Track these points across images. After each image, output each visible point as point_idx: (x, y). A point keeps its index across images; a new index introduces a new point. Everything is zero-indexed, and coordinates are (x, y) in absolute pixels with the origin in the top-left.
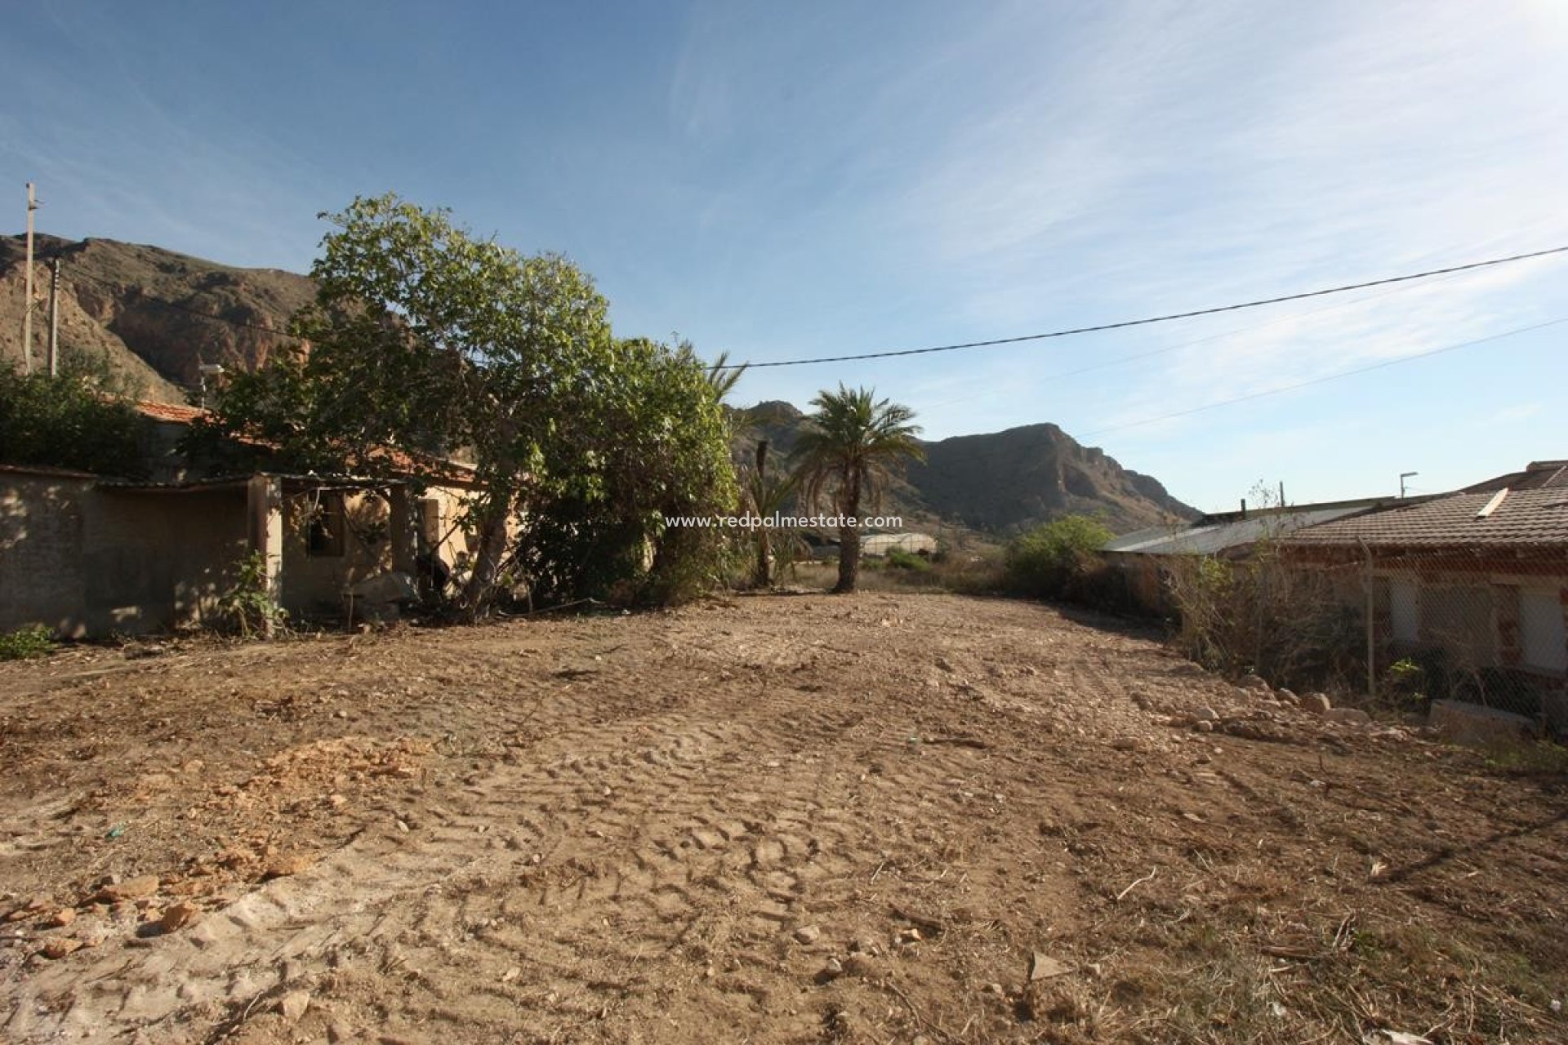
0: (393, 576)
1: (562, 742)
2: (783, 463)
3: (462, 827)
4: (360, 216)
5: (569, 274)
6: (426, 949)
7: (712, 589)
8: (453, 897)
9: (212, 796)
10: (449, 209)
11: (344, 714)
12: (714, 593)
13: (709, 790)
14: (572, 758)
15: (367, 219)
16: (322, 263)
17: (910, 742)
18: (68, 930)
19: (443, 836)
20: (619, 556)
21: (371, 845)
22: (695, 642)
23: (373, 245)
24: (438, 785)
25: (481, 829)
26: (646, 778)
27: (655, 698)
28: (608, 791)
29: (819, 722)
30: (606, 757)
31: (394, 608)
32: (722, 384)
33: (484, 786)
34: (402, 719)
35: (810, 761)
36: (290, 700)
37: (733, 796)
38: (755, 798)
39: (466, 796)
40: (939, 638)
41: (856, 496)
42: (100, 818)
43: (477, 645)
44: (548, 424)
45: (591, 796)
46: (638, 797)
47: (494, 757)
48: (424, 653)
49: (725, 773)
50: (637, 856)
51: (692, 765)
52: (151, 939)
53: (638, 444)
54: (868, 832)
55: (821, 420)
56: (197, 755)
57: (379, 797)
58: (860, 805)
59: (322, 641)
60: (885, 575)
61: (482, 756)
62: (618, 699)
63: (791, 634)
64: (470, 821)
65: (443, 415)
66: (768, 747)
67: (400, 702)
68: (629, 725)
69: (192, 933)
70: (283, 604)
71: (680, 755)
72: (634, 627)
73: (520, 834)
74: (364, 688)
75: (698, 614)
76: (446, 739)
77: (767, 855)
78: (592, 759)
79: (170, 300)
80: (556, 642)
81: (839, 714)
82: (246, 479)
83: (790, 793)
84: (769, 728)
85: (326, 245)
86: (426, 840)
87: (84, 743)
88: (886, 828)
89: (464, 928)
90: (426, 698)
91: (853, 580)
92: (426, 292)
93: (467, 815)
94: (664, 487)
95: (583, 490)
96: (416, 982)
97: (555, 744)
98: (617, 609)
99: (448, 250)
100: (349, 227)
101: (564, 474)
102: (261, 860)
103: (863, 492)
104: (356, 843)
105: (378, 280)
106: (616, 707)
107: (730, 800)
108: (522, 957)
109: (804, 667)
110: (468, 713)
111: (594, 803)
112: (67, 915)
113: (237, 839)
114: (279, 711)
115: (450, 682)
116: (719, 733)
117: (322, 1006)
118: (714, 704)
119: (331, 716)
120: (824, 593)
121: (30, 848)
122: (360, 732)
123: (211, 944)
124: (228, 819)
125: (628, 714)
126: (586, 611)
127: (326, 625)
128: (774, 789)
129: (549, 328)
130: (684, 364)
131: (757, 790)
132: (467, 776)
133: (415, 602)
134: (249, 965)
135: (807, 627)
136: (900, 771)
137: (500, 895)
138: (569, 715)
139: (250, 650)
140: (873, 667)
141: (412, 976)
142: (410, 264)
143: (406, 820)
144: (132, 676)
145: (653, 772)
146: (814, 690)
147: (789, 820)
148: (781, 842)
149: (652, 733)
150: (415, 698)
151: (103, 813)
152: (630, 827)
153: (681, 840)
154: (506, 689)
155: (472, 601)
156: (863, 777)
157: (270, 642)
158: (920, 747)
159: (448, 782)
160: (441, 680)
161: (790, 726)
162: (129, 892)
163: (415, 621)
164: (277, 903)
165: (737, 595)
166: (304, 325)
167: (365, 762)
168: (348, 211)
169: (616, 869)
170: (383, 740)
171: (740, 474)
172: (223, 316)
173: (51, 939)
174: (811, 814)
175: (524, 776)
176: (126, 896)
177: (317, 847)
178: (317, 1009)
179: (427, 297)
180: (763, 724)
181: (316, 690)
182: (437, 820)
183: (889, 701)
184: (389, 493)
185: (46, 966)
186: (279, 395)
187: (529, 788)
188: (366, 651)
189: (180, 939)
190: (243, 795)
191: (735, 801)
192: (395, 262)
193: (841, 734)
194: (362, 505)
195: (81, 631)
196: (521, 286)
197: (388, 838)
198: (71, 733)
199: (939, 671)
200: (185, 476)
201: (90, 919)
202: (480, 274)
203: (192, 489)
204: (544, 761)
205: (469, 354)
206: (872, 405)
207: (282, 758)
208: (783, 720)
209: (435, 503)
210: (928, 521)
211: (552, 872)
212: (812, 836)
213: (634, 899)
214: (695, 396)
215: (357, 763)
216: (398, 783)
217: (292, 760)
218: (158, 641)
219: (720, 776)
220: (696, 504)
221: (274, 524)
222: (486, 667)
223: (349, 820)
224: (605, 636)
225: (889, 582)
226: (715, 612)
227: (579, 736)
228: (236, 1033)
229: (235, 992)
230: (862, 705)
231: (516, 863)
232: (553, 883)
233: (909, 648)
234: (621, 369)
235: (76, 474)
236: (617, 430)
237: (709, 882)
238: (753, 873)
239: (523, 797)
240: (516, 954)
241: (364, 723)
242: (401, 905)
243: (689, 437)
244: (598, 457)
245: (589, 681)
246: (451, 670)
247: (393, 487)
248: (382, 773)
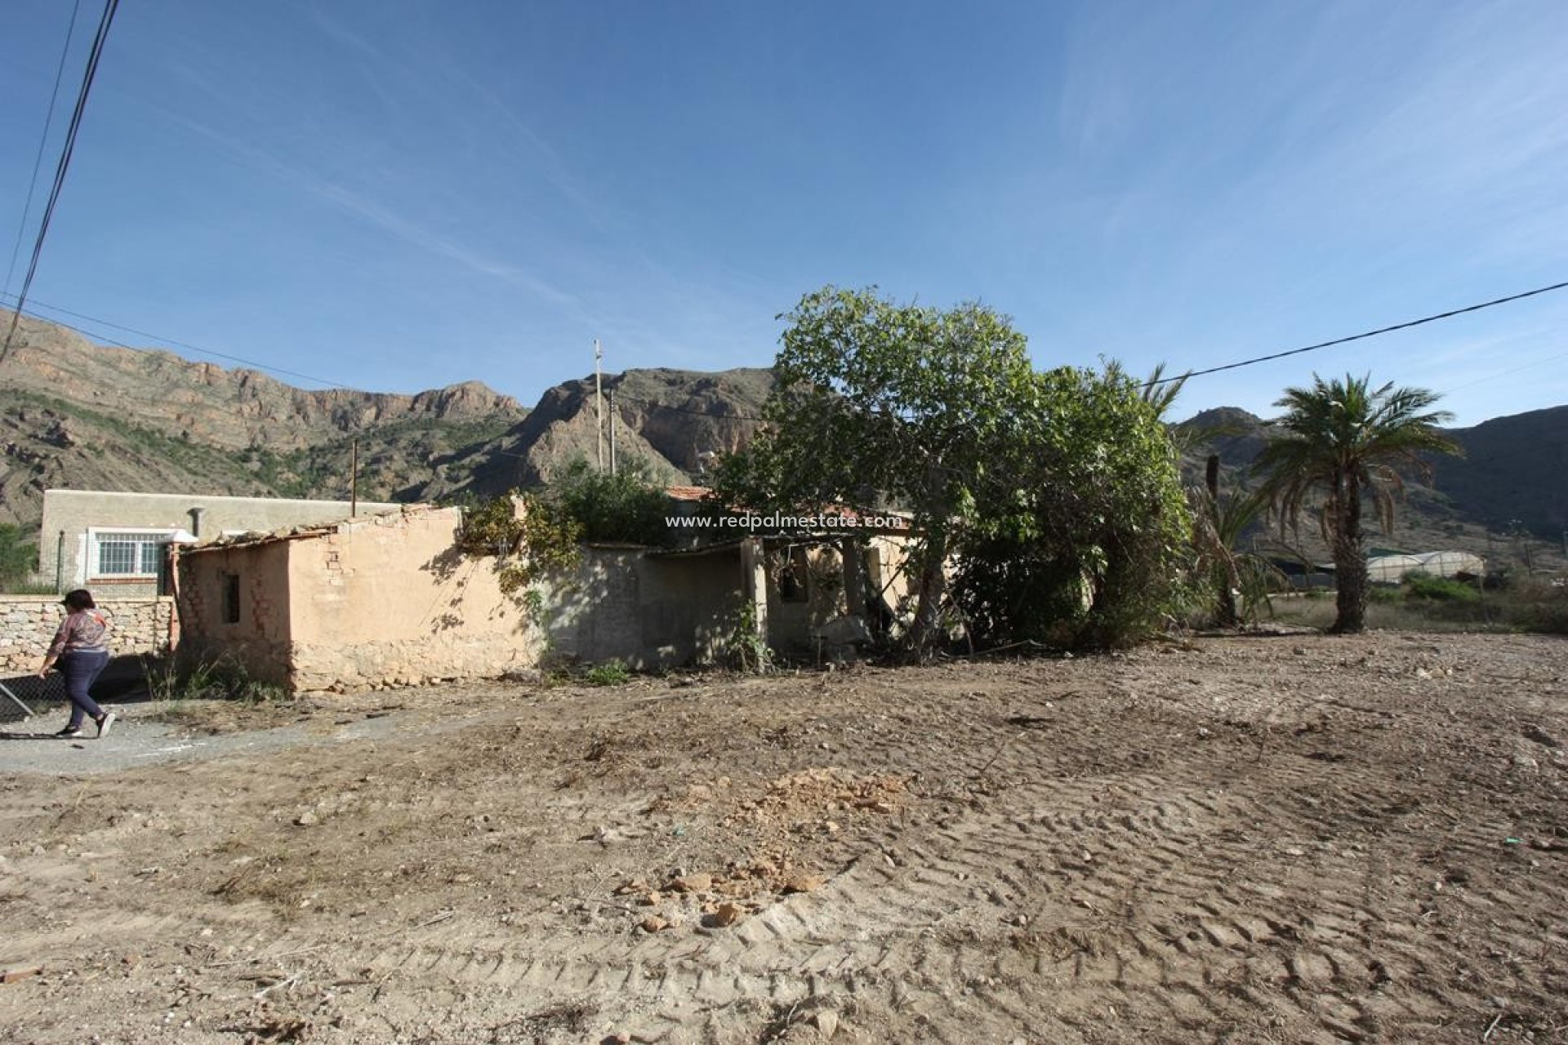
0: (849, 619)
1: (1026, 794)
2: (1235, 478)
3: (944, 871)
4: (807, 310)
5: (985, 317)
6: (929, 994)
7: (1167, 629)
8: (947, 944)
9: (739, 809)
10: (875, 286)
11: (826, 745)
12: (1170, 634)
13: (1211, 872)
14: (1040, 814)
15: (812, 311)
16: (782, 356)
17: (1507, 845)
18: (656, 909)
19: (927, 878)
20: (1055, 595)
21: (866, 875)
22: (1157, 691)
23: (818, 332)
24: (915, 824)
25: (962, 876)
26: (1130, 847)
27: (1122, 754)
28: (1088, 857)
29: (1351, 802)
30: (1078, 816)
31: (852, 648)
32: (1160, 400)
33: (958, 831)
34: (874, 755)
35: (1348, 853)
36: (785, 730)
37: (1247, 885)
38: (1278, 892)
39: (943, 840)
40: (1522, 697)
41: (1355, 514)
42: (667, 818)
43: (928, 686)
44: (976, 467)
45: (1070, 859)
46: (1122, 868)
47: (961, 801)
48: (883, 692)
49: (1229, 854)
50: (1136, 939)
51: (1183, 838)
52: (711, 930)
53: (1070, 477)
54: (1465, 966)
55: (1293, 423)
56: (725, 773)
57: (864, 829)
58: (1439, 923)
59: (800, 677)
60: (1407, 608)
61: (950, 800)
62: (1079, 752)
63: (1281, 685)
64: (950, 867)
65: (881, 471)
66: (1282, 829)
67: (870, 738)
68: (1099, 782)
69: (739, 931)
70: (770, 645)
71: (1165, 824)
72: (1081, 671)
73: (1003, 890)
74: (839, 723)
75: (1154, 658)
76: (915, 779)
77: (1309, 971)
78: (1063, 817)
79: (675, 406)
80: (1002, 685)
81: (1378, 793)
82: (739, 542)
83: (1325, 892)
84: (1278, 803)
85: (783, 340)
86: (911, 878)
87: (653, 755)
88: (1493, 964)
89: (963, 981)
90: (890, 737)
91: (1362, 617)
92: (861, 364)
93: (946, 859)
94: (1102, 520)
95: (1015, 529)
96: (926, 1027)
97: (1019, 795)
98: (1059, 651)
99: (878, 322)
100: (800, 322)
101: (994, 514)
102: (781, 874)
103: (1366, 506)
104: (852, 871)
105: (824, 361)
106: (1079, 761)
107: (1243, 889)
108: (1026, 1028)
109: (1310, 728)
110: (930, 753)
111: (1075, 868)
112: (655, 896)
113: (761, 851)
114: (777, 738)
115: (909, 722)
116: (1210, 803)
117: (848, 1030)
118: (1196, 768)
119: (816, 746)
120: (1317, 634)
121: (628, 837)
122: (841, 764)
123: (754, 944)
124: (753, 832)
125: (1094, 769)
126: (1028, 654)
127: (801, 663)
128: (1302, 885)
129: (972, 374)
130: (1113, 385)
131: (1279, 883)
132: (939, 818)
133: (868, 642)
134: (784, 971)
135: (1303, 677)
136: (1499, 884)
137: (992, 952)
138: (1030, 765)
139: (750, 684)
140: (1419, 734)
141: (921, 1020)
142: (848, 342)
143: (892, 855)
144: (676, 702)
145: (1136, 841)
146: (1333, 760)
147: (1333, 929)
148: (1328, 957)
149: (1126, 795)
150: (883, 736)
151: (669, 814)
152: (1120, 902)
153: (1188, 930)
154: (961, 732)
155: (917, 642)
156: (1439, 886)
157: (763, 677)
158: (1525, 852)
159: (922, 821)
160: (902, 719)
161: (1309, 805)
162: (693, 885)
163: (869, 661)
164: (798, 917)
165: (1197, 636)
166: (772, 410)
167: (849, 794)
168: (797, 308)
169: (1114, 950)
170: (861, 773)
171: (1191, 497)
172: (710, 412)
173: (646, 914)
174: (1365, 926)
175: (994, 826)
176: (691, 888)
177: (821, 869)
178: (845, 1031)
179: (861, 368)
180: (1267, 796)
181: (802, 721)
182: (918, 860)
183: (1455, 783)
184: (841, 546)
185: (647, 937)
186: (757, 470)
187: (1001, 840)
188: (836, 688)
189: (731, 934)
190: (760, 811)
191: (1250, 892)
192: (836, 344)
193: (1389, 822)
194: (820, 556)
195: (640, 665)
196: (941, 340)
197: (878, 870)
198: (643, 746)
199: (1531, 744)
200: (699, 542)
201: (670, 903)
202: (905, 338)
203: (703, 553)
204: (1012, 812)
205: (899, 412)
206: (1368, 393)
207: (783, 783)
208: (1297, 795)
209: (877, 550)
210: (1468, 534)
211: (1043, 939)
212: (1374, 957)
213: (1142, 990)
214: (1130, 419)
215: (843, 793)
216: (880, 817)
217: (793, 783)
218: (689, 674)
219: (1223, 858)
220: (1140, 535)
221: (760, 576)
222: (939, 709)
223: (843, 848)
224: (1052, 680)
225: (1413, 617)
226: (1173, 656)
227: (1044, 789)
228: (784, 1036)
229: (777, 994)
230: (1411, 785)
231: (1002, 920)
232: (1045, 950)
233: (1474, 709)
234: (1045, 402)
235: (633, 546)
236: (1045, 464)
237: (1234, 990)
238: (1295, 990)
239: (1000, 850)
240: (1019, 1023)
241: (842, 756)
242: (901, 942)
243: (1127, 463)
244: (1028, 495)
245: (1044, 729)
246: (908, 709)
247: (843, 540)
248: (864, 806)
